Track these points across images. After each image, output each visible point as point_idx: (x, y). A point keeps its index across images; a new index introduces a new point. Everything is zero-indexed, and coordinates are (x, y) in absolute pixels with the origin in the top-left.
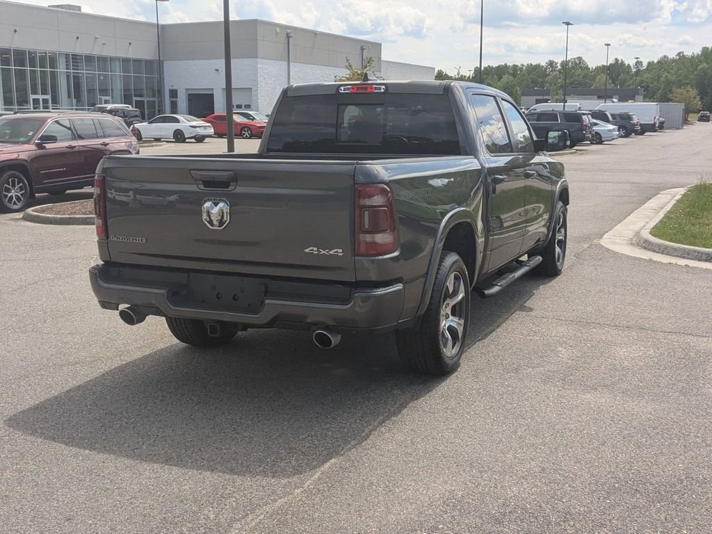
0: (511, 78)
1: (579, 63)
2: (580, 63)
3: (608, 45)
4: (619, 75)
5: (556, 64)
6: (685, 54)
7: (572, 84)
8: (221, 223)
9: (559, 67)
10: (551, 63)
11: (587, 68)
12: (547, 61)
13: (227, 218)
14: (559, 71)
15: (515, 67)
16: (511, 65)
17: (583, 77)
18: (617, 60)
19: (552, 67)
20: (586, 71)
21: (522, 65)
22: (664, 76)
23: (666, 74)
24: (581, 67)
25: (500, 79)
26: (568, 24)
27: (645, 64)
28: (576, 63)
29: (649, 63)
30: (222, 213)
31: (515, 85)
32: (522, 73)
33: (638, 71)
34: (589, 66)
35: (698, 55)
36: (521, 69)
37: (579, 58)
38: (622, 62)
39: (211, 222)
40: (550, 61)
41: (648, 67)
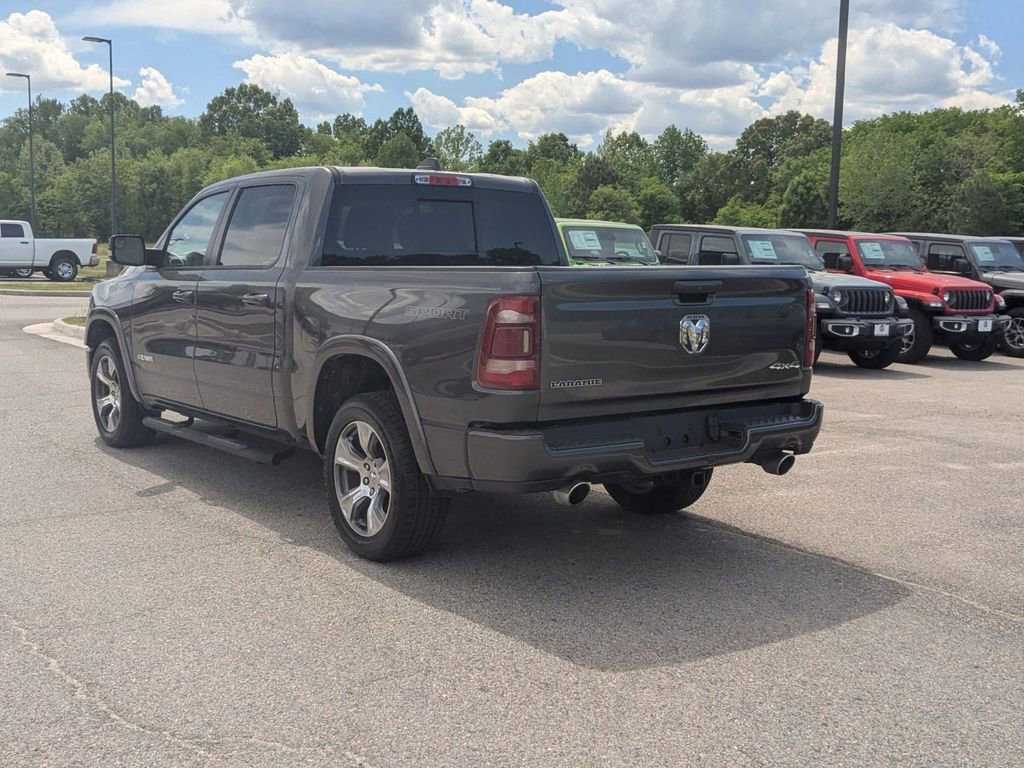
8: (700, 345)
13: (706, 339)
39: (689, 345)
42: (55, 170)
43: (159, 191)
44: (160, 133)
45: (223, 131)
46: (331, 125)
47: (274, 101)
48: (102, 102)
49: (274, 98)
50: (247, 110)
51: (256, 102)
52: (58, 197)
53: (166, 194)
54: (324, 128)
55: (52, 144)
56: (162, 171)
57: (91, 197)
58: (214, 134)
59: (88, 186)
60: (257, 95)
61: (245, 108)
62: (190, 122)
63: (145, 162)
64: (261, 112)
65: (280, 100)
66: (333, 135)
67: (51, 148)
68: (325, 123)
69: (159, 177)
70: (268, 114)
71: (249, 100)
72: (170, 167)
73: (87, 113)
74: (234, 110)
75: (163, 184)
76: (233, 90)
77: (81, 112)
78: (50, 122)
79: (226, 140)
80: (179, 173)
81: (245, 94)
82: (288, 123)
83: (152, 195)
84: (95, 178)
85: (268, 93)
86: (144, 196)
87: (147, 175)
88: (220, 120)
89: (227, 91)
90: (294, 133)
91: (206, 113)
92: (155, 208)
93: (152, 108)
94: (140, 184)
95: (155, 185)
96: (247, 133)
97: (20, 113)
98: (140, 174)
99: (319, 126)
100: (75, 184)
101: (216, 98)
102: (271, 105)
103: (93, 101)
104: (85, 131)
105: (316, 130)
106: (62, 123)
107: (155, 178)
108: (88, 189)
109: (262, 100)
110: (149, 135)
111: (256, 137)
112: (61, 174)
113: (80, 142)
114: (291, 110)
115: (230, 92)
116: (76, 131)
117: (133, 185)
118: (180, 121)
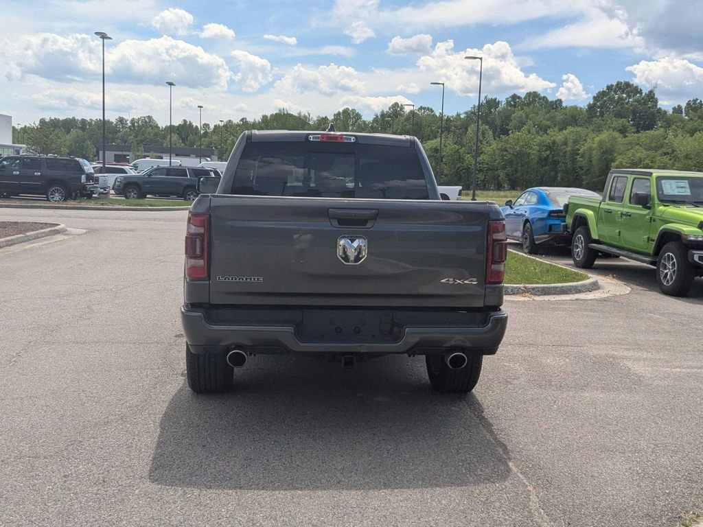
0: (80, 132)
1: (148, 123)
2: (150, 122)
3: (201, 107)
4: (188, 135)
5: (126, 121)
6: (248, 120)
7: (144, 141)
8: (357, 259)
9: (130, 124)
10: (121, 120)
11: (157, 127)
12: (117, 117)
13: (364, 253)
14: (130, 128)
15: (83, 121)
16: (80, 119)
17: (154, 136)
18: (185, 121)
19: (122, 124)
20: (156, 130)
21: (91, 120)
22: (230, 139)
23: (232, 137)
24: (150, 126)
25: (68, 132)
26: (171, 84)
27: (212, 127)
28: (146, 122)
29: (215, 126)
30: (359, 249)
31: (86, 140)
32: (91, 128)
33: (206, 133)
34: (160, 125)
35: (259, 122)
36: (90, 124)
37: (149, 116)
38: (190, 124)
39: (346, 258)
40: (120, 118)
41: (214, 129)
42: (487, 143)
43: (551, 156)
44: (559, 117)
45: (602, 114)
46: (683, 107)
47: (641, 92)
48: (525, 98)
49: (641, 90)
50: (621, 99)
51: (628, 93)
52: (486, 161)
53: (555, 158)
54: (678, 110)
55: (487, 127)
56: (554, 142)
57: (507, 160)
58: (596, 116)
59: (505, 153)
60: (628, 88)
61: (619, 98)
62: (581, 108)
63: (545, 137)
64: (631, 100)
65: (645, 91)
66: (684, 115)
67: (486, 130)
68: (679, 106)
69: (552, 147)
70: (636, 101)
71: (623, 92)
72: (560, 140)
73: (515, 106)
74: (612, 99)
75: (554, 151)
76: (612, 86)
77: (511, 106)
78: (491, 112)
79: (603, 120)
80: (566, 144)
81: (620, 88)
82: (649, 107)
83: (546, 159)
84: (510, 148)
85: (637, 87)
86: (541, 159)
87: (544, 146)
88: (601, 107)
89: (607, 87)
90: (653, 114)
91: (591, 103)
92: (547, 167)
93: (556, 101)
94: (539, 151)
95: (548, 152)
96: (619, 115)
97: (474, 108)
98: (539, 145)
99: (674, 109)
100: (497, 152)
101: (599, 92)
102: (638, 95)
103: (519, 98)
104: (512, 118)
105: (670, 111)
106: (499, 112)
107: (549, 148)
108: (505, 156)
109: (632, 92)
110: (552, 119)
111: (625, 118)
112: (490, 145)
113: (508, 125)
114: (653, 97)
115: (609, 88)
116: (507, 117)
117: (534, 152)
118: (575, 108)
